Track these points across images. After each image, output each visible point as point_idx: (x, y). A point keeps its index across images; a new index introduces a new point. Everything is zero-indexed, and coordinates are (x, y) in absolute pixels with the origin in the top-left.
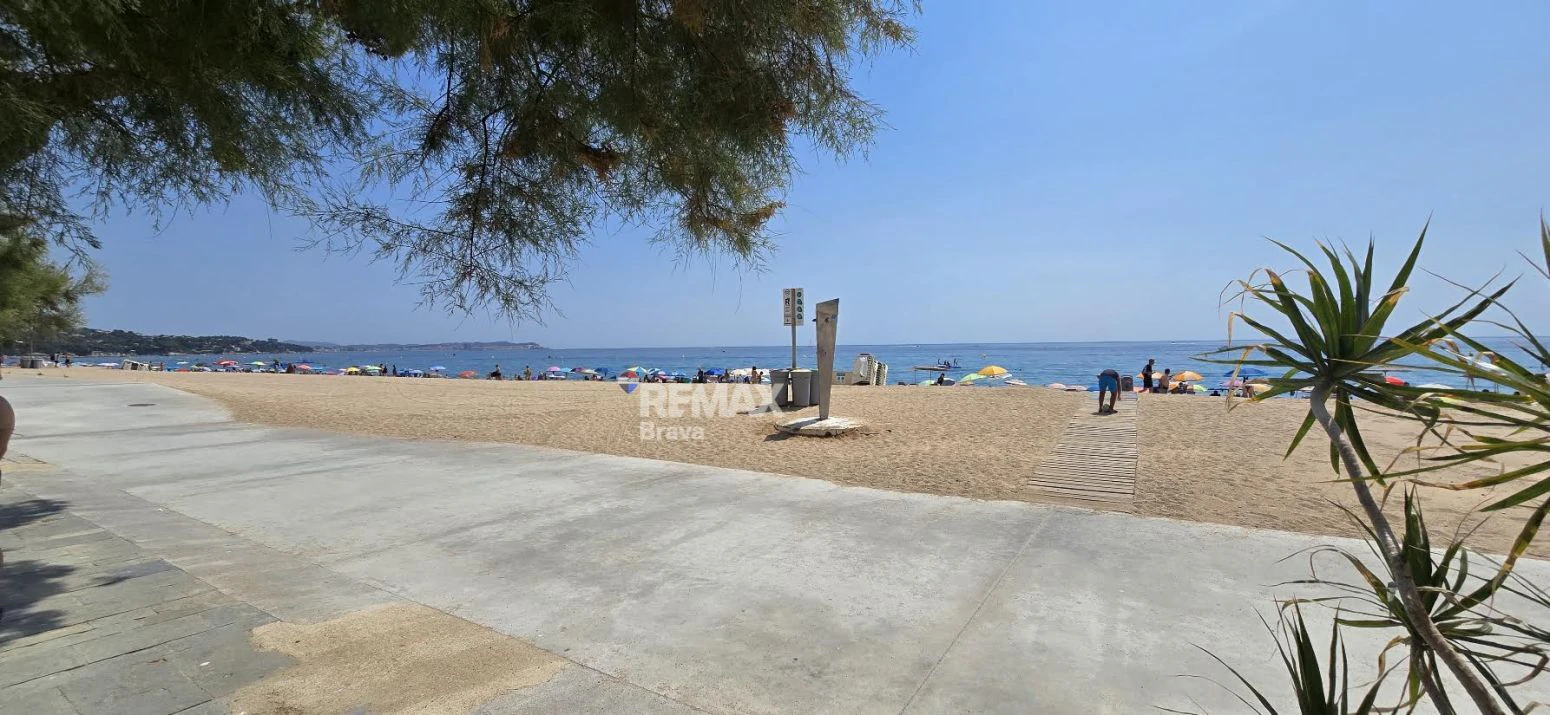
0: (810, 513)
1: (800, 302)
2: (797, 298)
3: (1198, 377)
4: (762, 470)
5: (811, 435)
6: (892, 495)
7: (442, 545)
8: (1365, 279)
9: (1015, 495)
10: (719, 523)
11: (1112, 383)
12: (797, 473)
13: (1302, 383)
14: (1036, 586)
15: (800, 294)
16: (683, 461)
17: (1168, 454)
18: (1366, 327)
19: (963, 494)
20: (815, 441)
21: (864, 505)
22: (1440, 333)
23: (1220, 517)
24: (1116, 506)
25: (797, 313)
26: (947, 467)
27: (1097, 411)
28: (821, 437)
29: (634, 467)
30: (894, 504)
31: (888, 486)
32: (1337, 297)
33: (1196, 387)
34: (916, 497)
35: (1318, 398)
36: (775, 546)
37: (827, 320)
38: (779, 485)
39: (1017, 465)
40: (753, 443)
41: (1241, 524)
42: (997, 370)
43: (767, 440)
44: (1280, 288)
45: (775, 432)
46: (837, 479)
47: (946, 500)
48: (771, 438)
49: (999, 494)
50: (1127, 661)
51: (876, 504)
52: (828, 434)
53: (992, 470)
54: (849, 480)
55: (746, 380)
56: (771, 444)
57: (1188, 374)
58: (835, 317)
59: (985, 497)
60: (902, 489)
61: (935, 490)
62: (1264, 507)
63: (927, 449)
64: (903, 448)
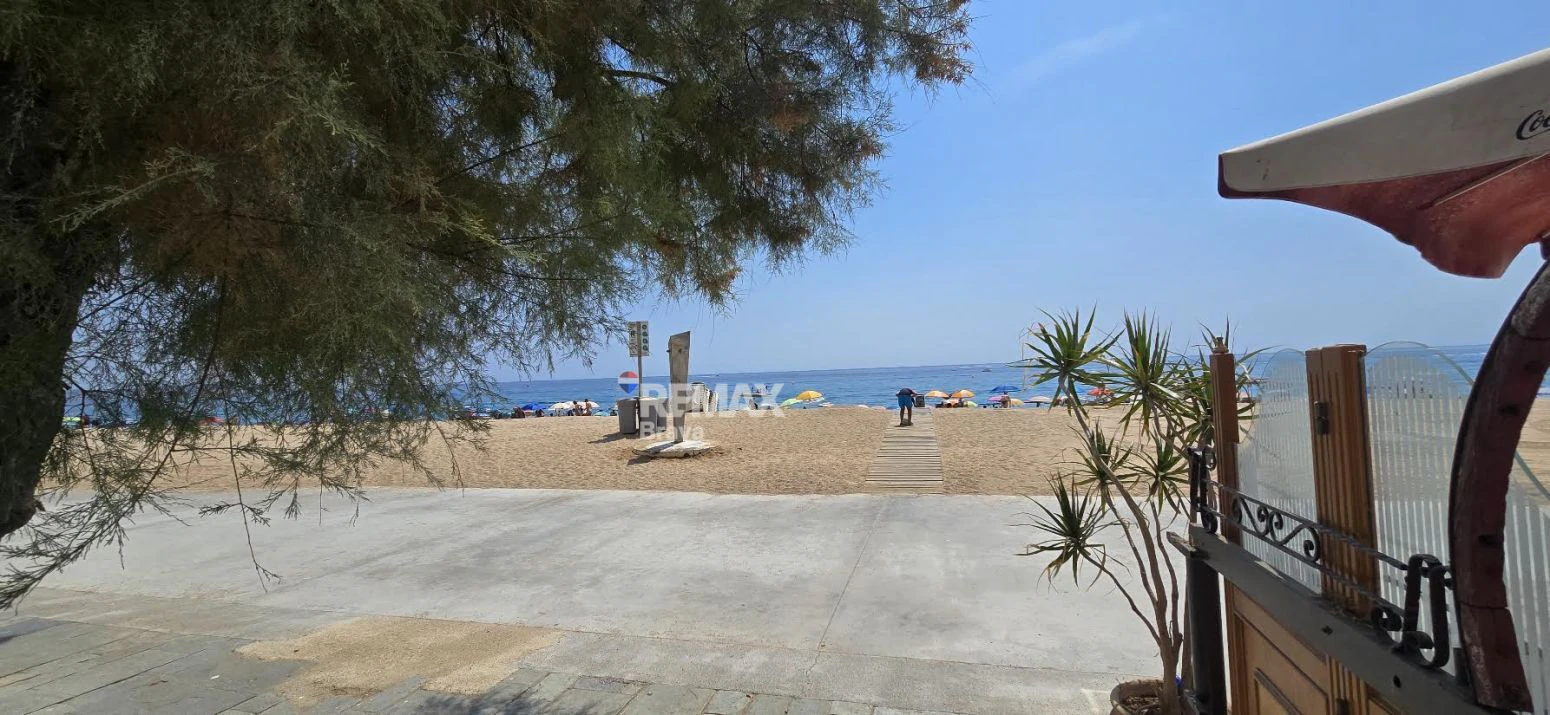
0: (703, 516)
1: (646, 334)
2: (642, 331)
3: (971, 394)
4: (638, 489)
5: (671, 457)
6: (759, 498)
7: (357, 574)
8: (1076, 327)
9: (859, 489)
10: (624, 531)
11: (908, 400)
12: (670, 488)
13: (1054, 375)
14: (892, 544)
15: (645, 327)
16: (553, 487)
17: (962, 452)
18: (1077, 348)
19: (818, 491)
20: (676, 462)
21: (743, 507)
22: (1101, 352)
23: (1001, 491)
24: (932, 490)
25: (643, 344)
26: (799, 473)
27: (899, 424)
28: (680, 458)
29: (508, 496)
30: (766, 504)
31: (756, 492)
32: (1066, 334)
33: (969, 403)
34: (782, 497)
35: (1061, 381)
36: (684, 542)
37: (680, 351)
38: (660, 499)
39: (853, 467)
40: (617, 467)
41: (1016, 494)
42: (813, 394)
43: (629, 464)
44: (1044, 331)
45: (635, 457)
46: (710, 491)
47: (805, 498)
48: (632, 462)
49: (846, 490)
50: (961, 576)
51: (752, 505)
52: (686, 455)
53: (835, 472)
54: (720, 490)
55: (569, 413)
56: (635, 467)
57: (964, 392)
58: (687, 347)
59: (836, 492)
60: (768, 491)
61: (796, 491)
62: (1028, 482)
63: (778, 461)
64: (758, 462)
